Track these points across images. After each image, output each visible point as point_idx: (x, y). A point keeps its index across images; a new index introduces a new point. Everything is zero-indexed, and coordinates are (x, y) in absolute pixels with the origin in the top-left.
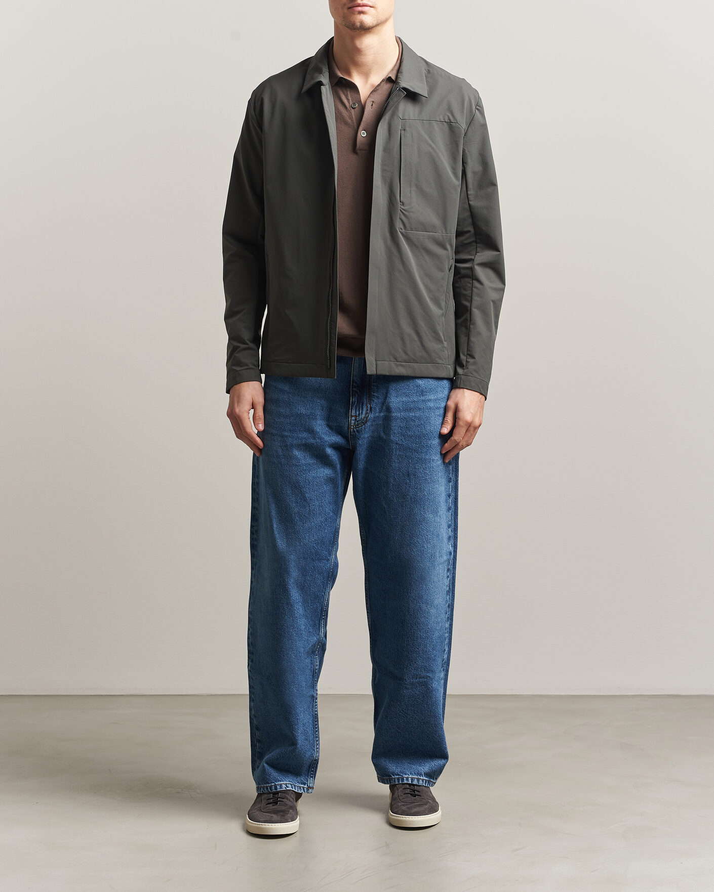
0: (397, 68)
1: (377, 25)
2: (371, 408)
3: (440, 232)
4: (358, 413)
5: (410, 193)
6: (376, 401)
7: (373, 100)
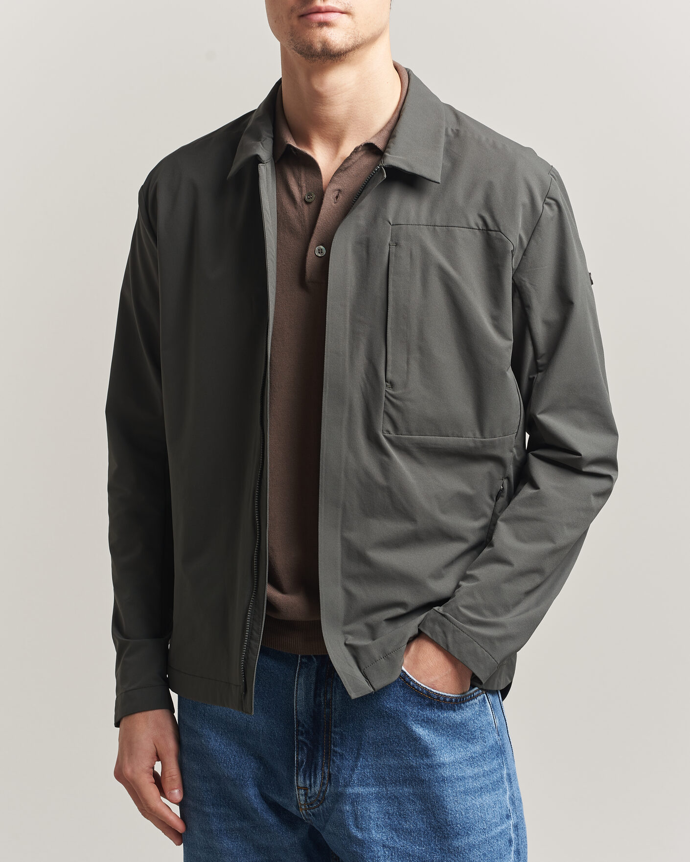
0: (389, 127)
1: (356, 48)
2: (330, 775)
3: (470, 434)
4: (308, 782)
5: (408, 363)
6: (338, 762)
7: (340, 187)
